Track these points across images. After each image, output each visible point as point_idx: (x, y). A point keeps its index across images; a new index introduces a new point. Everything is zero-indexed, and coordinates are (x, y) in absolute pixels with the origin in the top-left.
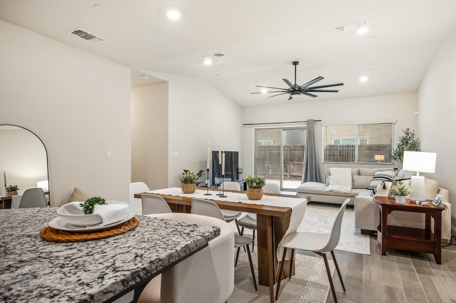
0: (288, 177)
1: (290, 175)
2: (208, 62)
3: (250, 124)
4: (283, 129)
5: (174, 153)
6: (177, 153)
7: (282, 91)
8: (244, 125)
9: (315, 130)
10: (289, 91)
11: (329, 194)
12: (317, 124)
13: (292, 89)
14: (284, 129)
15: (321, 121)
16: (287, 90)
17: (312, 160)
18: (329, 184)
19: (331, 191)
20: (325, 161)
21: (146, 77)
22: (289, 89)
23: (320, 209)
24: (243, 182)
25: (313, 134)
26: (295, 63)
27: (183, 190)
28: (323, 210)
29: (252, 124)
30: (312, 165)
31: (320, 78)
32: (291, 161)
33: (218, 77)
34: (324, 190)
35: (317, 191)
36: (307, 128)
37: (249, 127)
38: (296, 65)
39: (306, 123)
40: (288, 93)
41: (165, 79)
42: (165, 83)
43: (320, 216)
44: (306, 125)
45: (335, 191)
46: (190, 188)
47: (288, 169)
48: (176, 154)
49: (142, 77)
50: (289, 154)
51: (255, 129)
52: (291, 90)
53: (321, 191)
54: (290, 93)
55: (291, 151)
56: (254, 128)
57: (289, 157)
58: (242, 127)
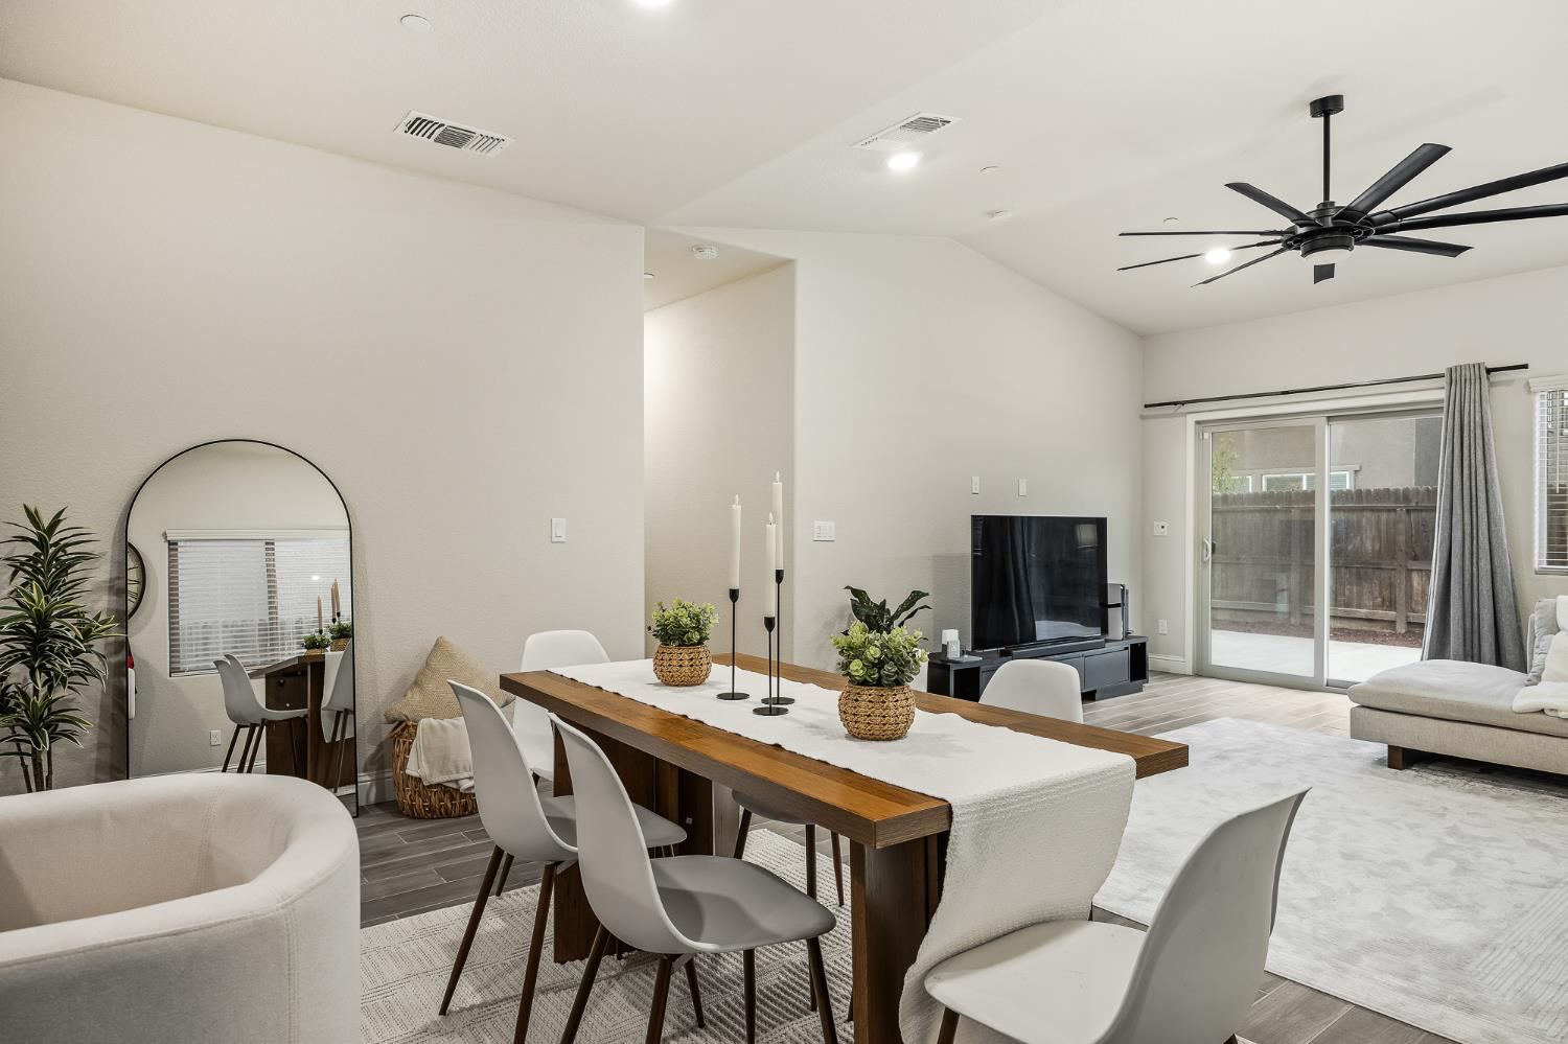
0: (1401, 628)
1: (1409, 623)
2: (903, 161)
3: (1176, 403)
4: (1328, 417)
5: (817, 523)
6: (832, 524)
7: (1259, 245)
8: (1146, 406)
9: (1489, 416)
10: (1291, 241)
11: (1521, 726)
12: (1511, 382)
13: (1301, 226)
14: (1333, 417)
15: (1525, 366)
16: (1279, 238)
17: (1474, 555)
18: (1539, 678)
19: (1542, 711)
20: (1549, 563)
21: (707, 251)
22: (1291, 231)
23: (1470, 798)
24: (1128, 644)
25: (1479, 432)
26: (1326, 107)
27: (659, 669)
28: (1490, 802)
29: (1183, 403)
30: (1474, 580)
31: (1433, 154)
32: (1415, 558)
33: (997, 218)
34: (1501, 704)
35: (1460, 707)
36: (1445, 405)
37: (1170, 416)
38: (1332, 117)
39: (1444, 382)
40: (1289, 247)
41: (786, 253)
42: (781, 267)
43: (1453, 831)
44: (1442, 395)
45: (1561, 714)
46: (675, 663)
47: (1401, 596)
48: (826, 527)
49: (698, 255)
50: (1402, 527)
51: (1198, 423)
52: (1301, 231)
53: (1481, 710)
54: (1298, 248)
55: (1413, 515)
56: (1191, 419)
57: (1402, 539)
58: (1142, 417)
